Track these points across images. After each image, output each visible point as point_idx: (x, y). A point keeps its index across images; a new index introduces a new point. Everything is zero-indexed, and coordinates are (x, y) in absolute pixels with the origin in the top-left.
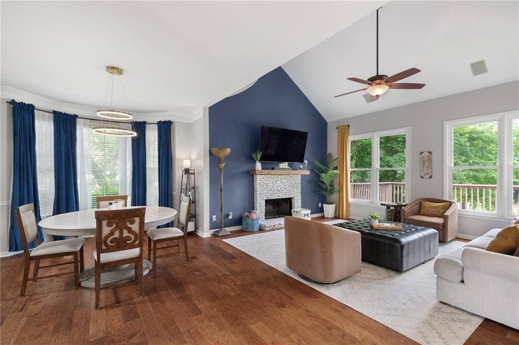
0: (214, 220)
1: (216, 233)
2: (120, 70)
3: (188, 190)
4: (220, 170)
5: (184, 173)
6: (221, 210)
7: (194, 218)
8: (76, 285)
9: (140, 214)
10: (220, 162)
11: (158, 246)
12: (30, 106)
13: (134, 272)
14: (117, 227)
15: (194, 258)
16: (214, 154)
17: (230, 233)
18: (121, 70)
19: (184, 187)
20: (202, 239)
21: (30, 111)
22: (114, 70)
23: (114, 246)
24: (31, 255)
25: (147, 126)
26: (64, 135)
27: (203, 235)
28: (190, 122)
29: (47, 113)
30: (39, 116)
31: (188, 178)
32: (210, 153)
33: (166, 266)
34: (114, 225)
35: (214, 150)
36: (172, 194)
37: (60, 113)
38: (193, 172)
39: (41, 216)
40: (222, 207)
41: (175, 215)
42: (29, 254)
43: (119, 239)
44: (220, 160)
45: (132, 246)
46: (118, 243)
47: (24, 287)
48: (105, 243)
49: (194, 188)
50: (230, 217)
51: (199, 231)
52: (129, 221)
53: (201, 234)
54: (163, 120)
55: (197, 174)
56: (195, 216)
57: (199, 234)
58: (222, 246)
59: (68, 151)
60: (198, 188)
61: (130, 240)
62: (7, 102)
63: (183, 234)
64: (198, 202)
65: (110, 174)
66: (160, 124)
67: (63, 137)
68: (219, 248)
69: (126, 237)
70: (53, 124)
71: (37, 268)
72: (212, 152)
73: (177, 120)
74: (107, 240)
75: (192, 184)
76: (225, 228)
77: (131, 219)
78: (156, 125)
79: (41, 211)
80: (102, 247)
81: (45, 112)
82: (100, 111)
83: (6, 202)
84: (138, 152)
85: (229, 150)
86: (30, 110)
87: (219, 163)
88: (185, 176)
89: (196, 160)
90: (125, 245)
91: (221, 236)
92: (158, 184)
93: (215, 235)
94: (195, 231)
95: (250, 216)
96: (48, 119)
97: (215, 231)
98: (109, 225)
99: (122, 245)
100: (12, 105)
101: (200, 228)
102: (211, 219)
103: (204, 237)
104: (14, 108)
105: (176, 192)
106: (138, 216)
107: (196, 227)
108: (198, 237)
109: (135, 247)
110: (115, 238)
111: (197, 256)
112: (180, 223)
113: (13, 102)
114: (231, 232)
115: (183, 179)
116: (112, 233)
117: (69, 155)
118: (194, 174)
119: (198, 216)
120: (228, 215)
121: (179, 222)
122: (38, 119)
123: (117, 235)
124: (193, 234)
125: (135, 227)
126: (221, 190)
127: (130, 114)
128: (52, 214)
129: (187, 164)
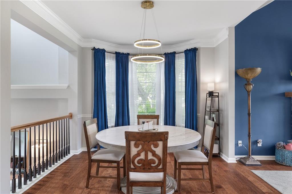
0: (240, 145)
1: (242, 160)
2: (151, 3)
3: (212, 113)
4: (248, 92)
5: (208, 96)
6: (249, 136)
7: (218, 141)
8: (118, 190)
9: (163, 139)
10: (248, 83)
11: (182, 167)
12: (103, 50)
13: (160, 190)
14: (143, 149)
15: (220, 187)
16: (240, 76)
17: (260, 164)
18: (153, 2)
19: (208, 109)
20: (226, 164)
21: (103, 54)
22: (147, 3)
23: (140, 166)
24: (92, 158)
25: (177, 55)
26: (121, 69)
27: (228, 160)
28: (214, 46)
29: (112, 54)
30: (108, 57)
31: (212, 101)
32: (236, 75)
33: (189, 190)
34: (140, 147)
35: (241, 72)
36: (196, 115)
37: (119, 53)
38: (217, 94)
39: (108, 126)
40: (249, 133)
41: (200, 140)
42: (91, 157)
43: (144, 161)
44: (248, 82)
45: (156, 170)
46: (143, 165)
47: (88, 181)
48: (133, 163)
49: (218, 111)
50: (260, 145)
51: (223, 155)
52: (154, 145)
53: (225, 157)
54: (189, 47)
55: (222, 96)
56: (219, 139)
57: (223, 158)
58: (251, 179)
59: (124, 80)
60: (222, 111)
61: (154, 163)
62: (92, 49)
63: (207, 161)
64: (222, 125)
65: (152, 97)
66: (187, 52)
67: (121, 70)
68: (248, 180)
69: (150, 159)
70: (115, 61)
71: (98, 167)
72: (239, 73)
73: (202, 46)
74: (134, 160)
75: (216, 106)
76: (253, 156)
77: (155, 142)
78: (184, 53)
79: (108, 122)
80: (130, 166)
81: (111, 54)
82: (136, 42)
83: (91, 115)
84: (169, 79)
85: (259, 70)
86: (103, 52)
87: (246, 84)
88: (209, 99)
89: (220, 82)
90: (149, 167)
91: (248, 165)
92: (185, 105)
93: (241, 162)
94: (219, 153)
95: (286, 147)
96: (113, 58)
97: (242, 158)
98: (136, 146)
99: (148, 168)
100: (94, 51)
101: (224, 151)
102: (237, 144)
103: (229, 162)
104: (95, 52)
105: (200, 114)
106: (161, 140)
107: (220, 150)
108: (222, 161)
109: (159, 171)
110: (141, 160)
111: (223, 186)
112: (205, 147)
113: (94, 49)
114: (260, 161)
115: (207, 101)
116: (138, 154)
117: (124, 82)
118: (218, 96)
119: (222, 139)
120: (256, 142)
121: (203, 145)
122: (107, 59)
123: (142, 156)
124: (217, 157)
125: (159, 151)
126: (249, 114)
127: (159, 41)
128: (114, 125)
129: (211, 87)
